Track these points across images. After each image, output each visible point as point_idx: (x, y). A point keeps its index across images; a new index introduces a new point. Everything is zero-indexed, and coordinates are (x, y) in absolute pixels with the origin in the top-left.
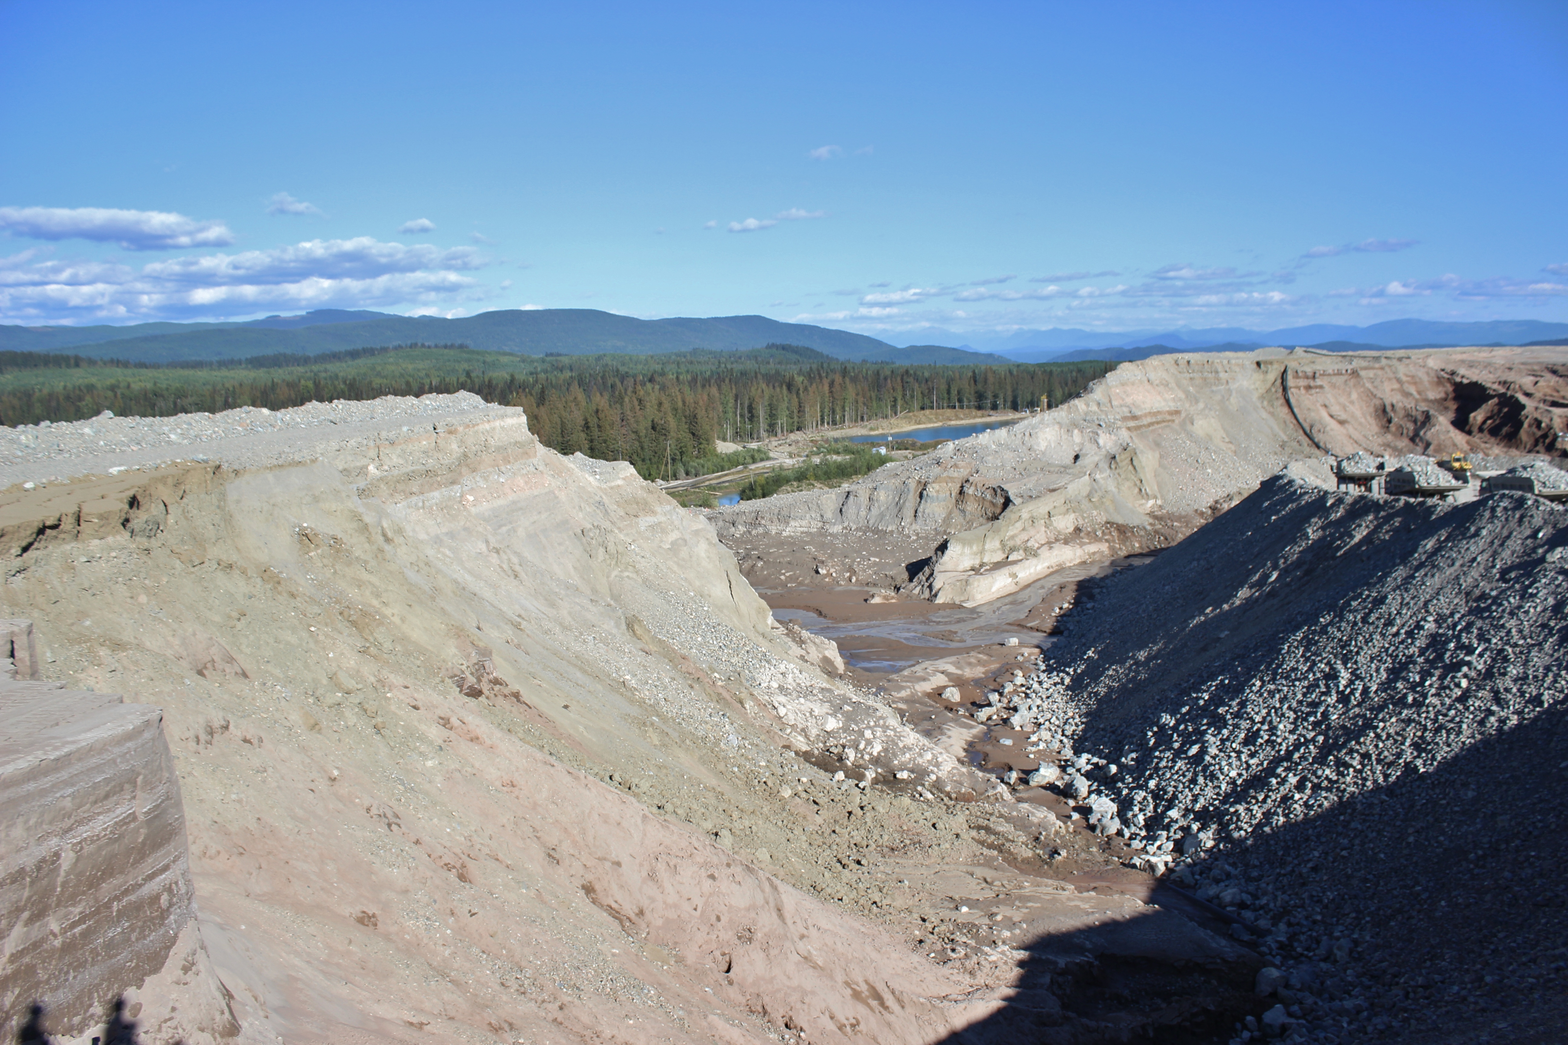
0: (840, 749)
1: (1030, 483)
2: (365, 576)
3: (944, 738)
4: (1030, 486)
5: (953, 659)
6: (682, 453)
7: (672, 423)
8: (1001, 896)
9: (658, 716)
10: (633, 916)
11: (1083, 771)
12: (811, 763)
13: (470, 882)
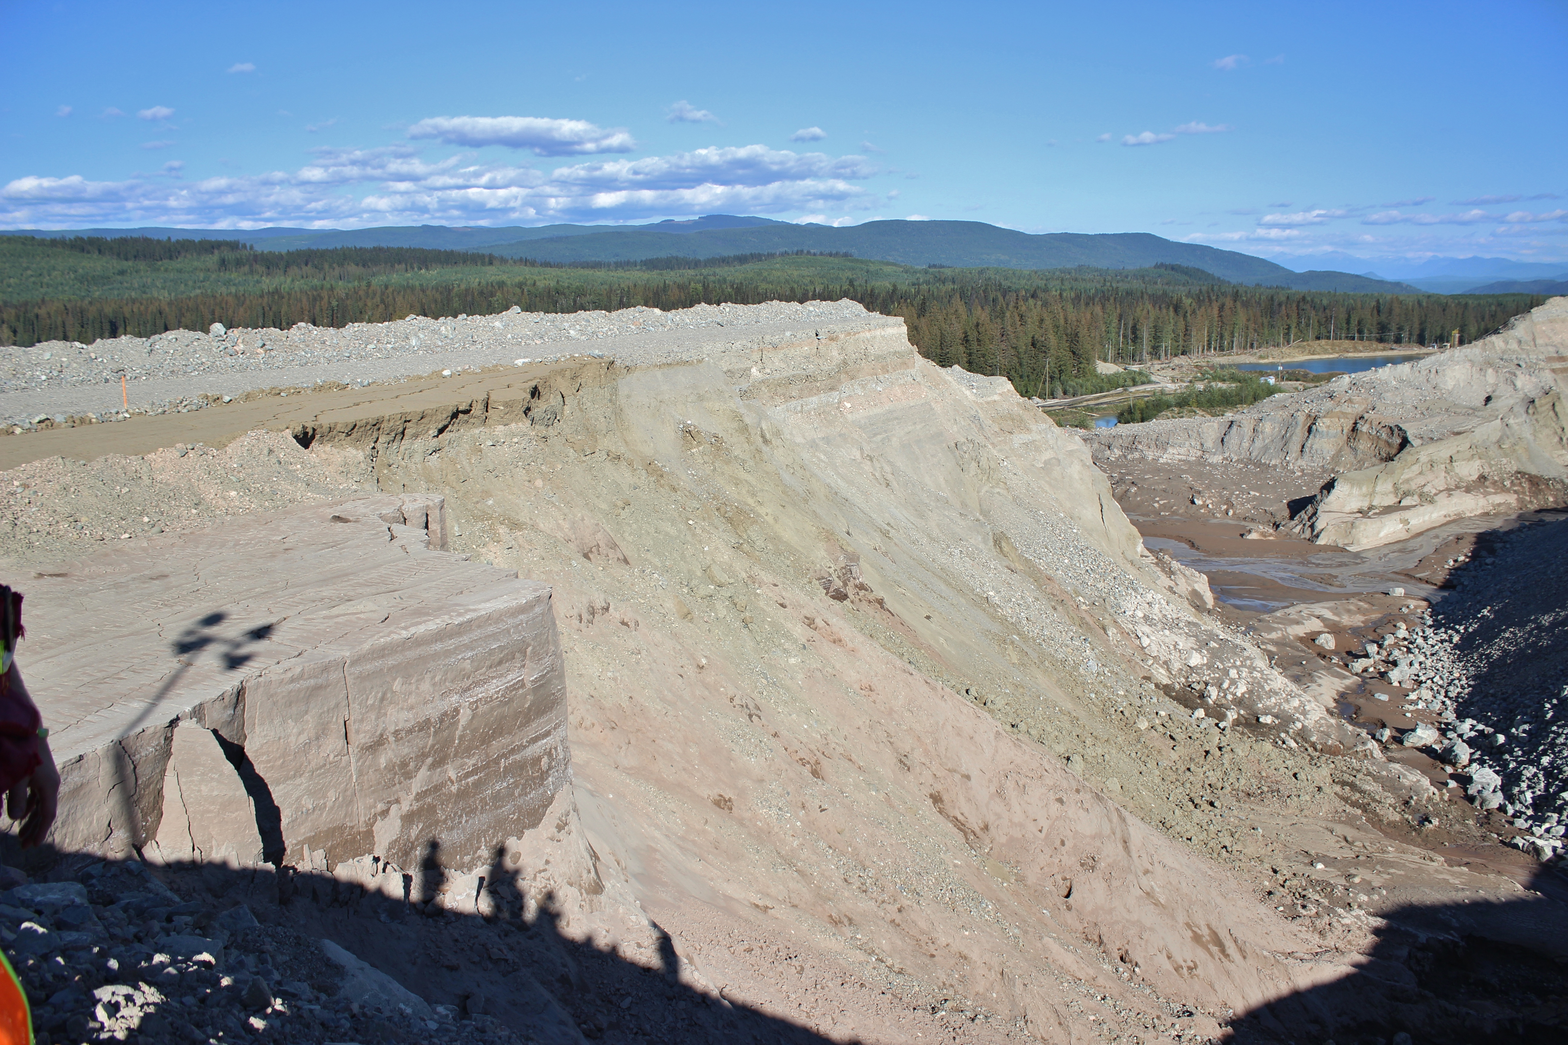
0: (1203, 686)
1: (1432, 424)
2: (743, 475)
3: (1314, 686)
4: (1432, 427)
5: (1331, 604)
6: (1061, 372)
7: (1053, 340)
8: (1361, 858)
9: (1019, 634)
10: (977, 830)
11: (1465, 737)
12: (1171, 697)
13: (823, 778)
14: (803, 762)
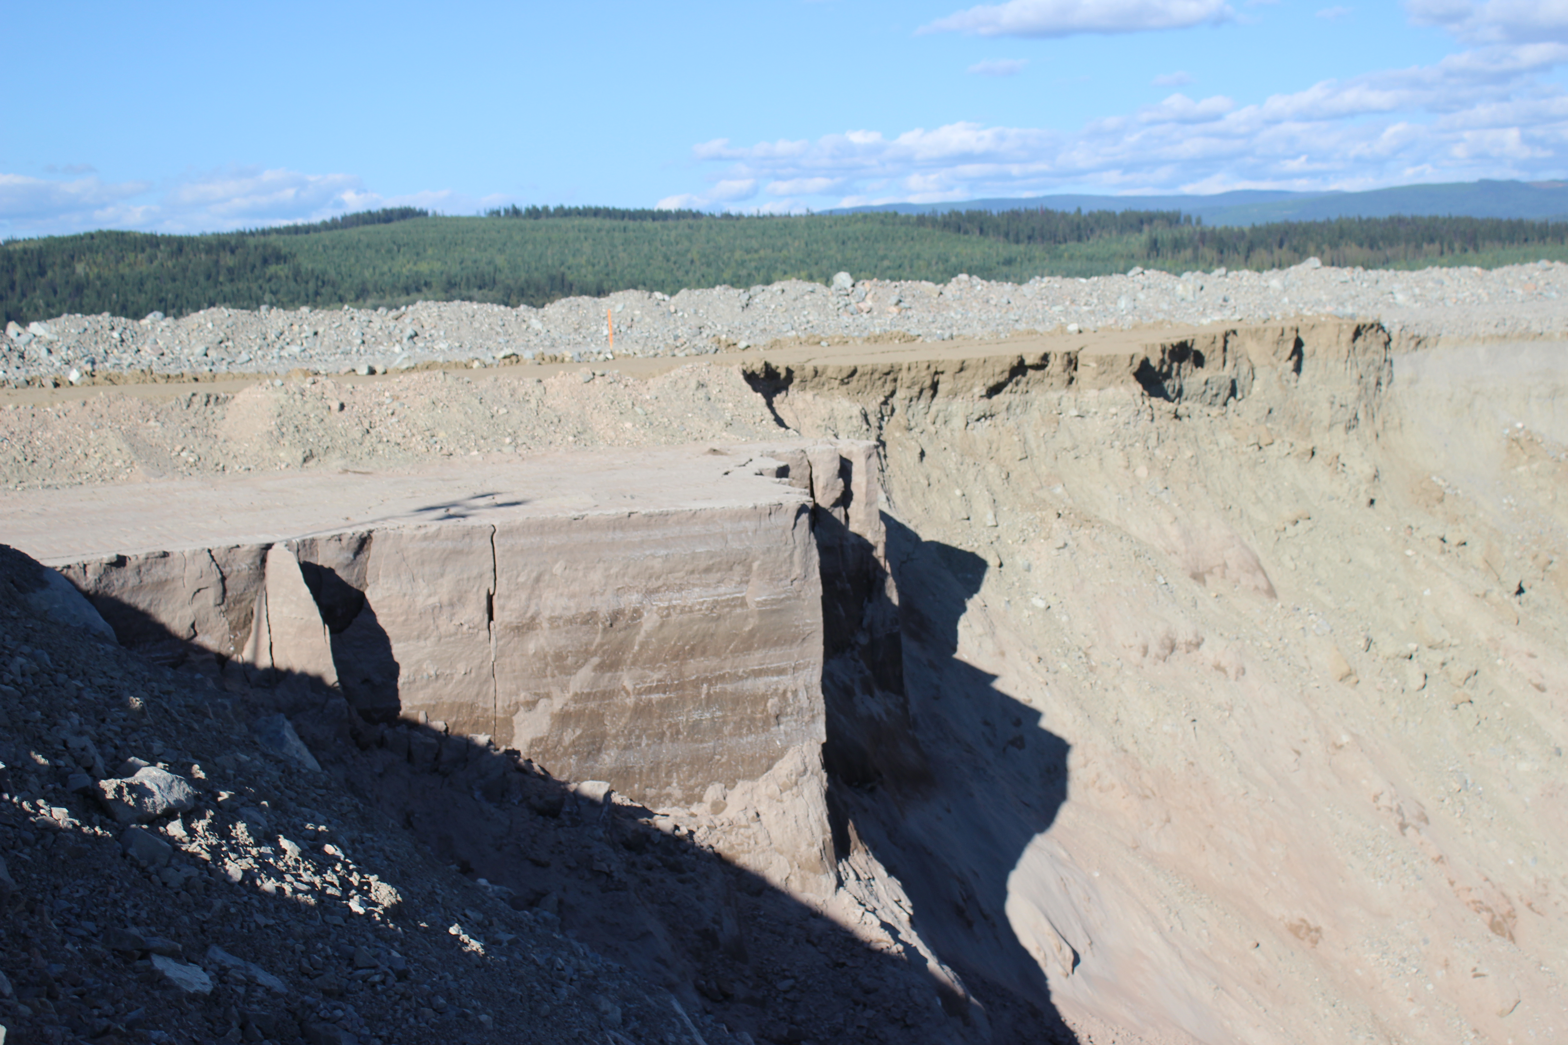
13: (1512, 938)
14: (1479, 907)
